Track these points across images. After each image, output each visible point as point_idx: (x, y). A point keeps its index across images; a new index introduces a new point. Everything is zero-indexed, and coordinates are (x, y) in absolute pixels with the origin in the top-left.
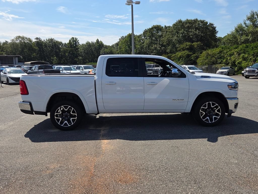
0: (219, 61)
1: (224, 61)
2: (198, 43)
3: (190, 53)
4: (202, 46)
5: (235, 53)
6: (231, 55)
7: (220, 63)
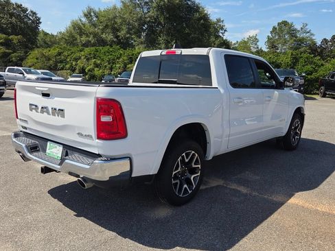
0: (60, 66)
1: (68, 66)
2: (19, 37)
3: (7, 51)
4: (25, 42)
5: (83, 58)
6: (76, 60)
7: (62, 69)
